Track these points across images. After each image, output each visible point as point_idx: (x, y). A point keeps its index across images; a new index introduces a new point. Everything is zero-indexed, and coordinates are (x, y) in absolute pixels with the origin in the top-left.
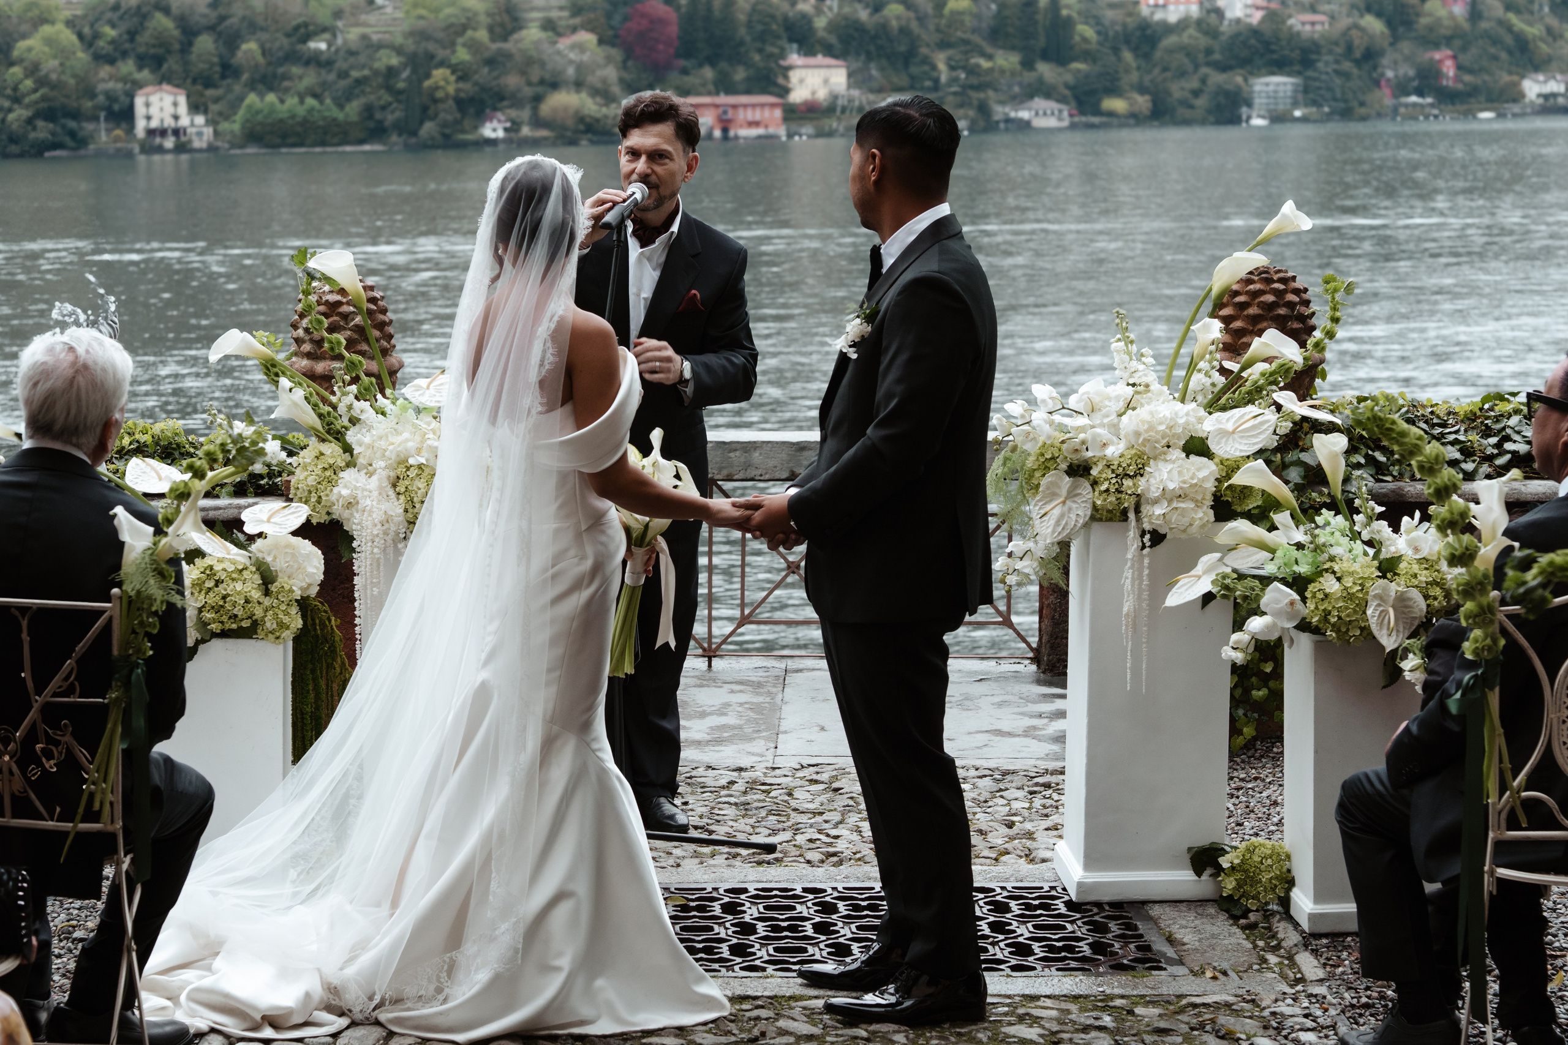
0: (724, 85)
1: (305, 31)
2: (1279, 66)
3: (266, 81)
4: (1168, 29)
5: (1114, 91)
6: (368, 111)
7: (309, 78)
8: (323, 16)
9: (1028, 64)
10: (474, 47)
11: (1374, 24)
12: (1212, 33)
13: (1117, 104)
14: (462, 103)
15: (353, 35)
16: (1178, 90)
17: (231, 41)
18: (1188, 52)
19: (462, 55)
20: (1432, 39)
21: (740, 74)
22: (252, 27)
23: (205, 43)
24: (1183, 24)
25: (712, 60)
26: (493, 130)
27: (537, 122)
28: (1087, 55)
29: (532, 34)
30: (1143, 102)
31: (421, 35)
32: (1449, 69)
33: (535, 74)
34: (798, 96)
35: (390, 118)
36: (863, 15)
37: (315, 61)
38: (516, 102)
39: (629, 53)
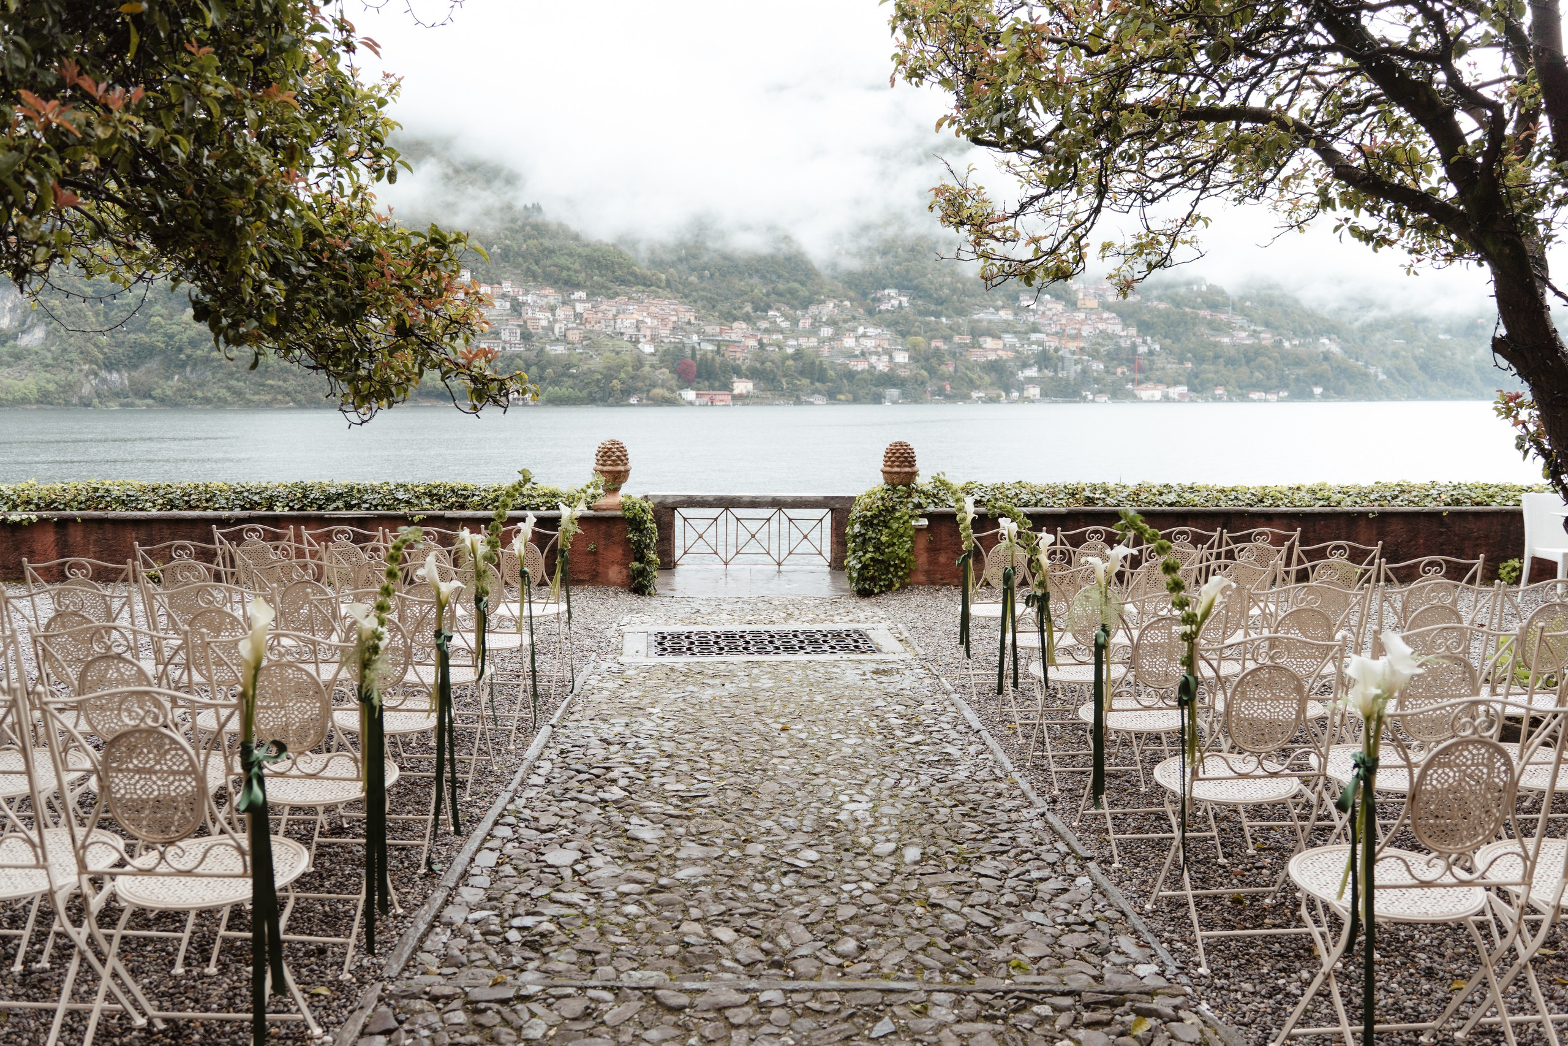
0: (712, 388)
1: (568, 366)
2: (894, 386)
3: (555, 382)
4: (858, 372)
5: (841, 393)
6: (590, 393)
7: (570, 382)
8: (575, 361)
9: (812, 383)
10: (626, 372)
11: (925, 373)
12: (872, 374)
13: (842, 397)
14: (622, 391)
15: (585, 367)
16: (861, 393)
17: (542, 369)
18: (865, 380)
19: (623, 375)
20: (942, 378)
21: (717, 384)
22: (550, 364)
23: (534, 370)
24: (863, 371)
25: (707, 379)
26: (633, 400)
27: (648, 398)
28: (832, 381)
29: (647, 369)
30: (850, 396)
31: (609, 368)
32: (948, 388)
33: (647, 382)
34: (736, 392)
35: (598, 396)
36: (758, 365)
37: (572, 376)
38: (641, 390)
39: (680, 377)
